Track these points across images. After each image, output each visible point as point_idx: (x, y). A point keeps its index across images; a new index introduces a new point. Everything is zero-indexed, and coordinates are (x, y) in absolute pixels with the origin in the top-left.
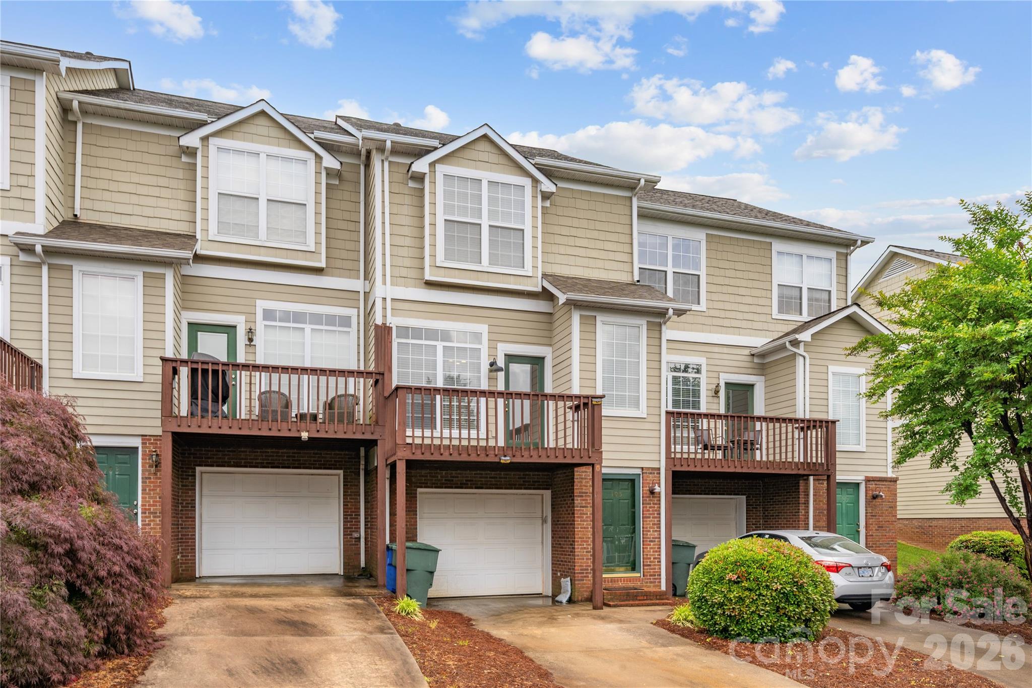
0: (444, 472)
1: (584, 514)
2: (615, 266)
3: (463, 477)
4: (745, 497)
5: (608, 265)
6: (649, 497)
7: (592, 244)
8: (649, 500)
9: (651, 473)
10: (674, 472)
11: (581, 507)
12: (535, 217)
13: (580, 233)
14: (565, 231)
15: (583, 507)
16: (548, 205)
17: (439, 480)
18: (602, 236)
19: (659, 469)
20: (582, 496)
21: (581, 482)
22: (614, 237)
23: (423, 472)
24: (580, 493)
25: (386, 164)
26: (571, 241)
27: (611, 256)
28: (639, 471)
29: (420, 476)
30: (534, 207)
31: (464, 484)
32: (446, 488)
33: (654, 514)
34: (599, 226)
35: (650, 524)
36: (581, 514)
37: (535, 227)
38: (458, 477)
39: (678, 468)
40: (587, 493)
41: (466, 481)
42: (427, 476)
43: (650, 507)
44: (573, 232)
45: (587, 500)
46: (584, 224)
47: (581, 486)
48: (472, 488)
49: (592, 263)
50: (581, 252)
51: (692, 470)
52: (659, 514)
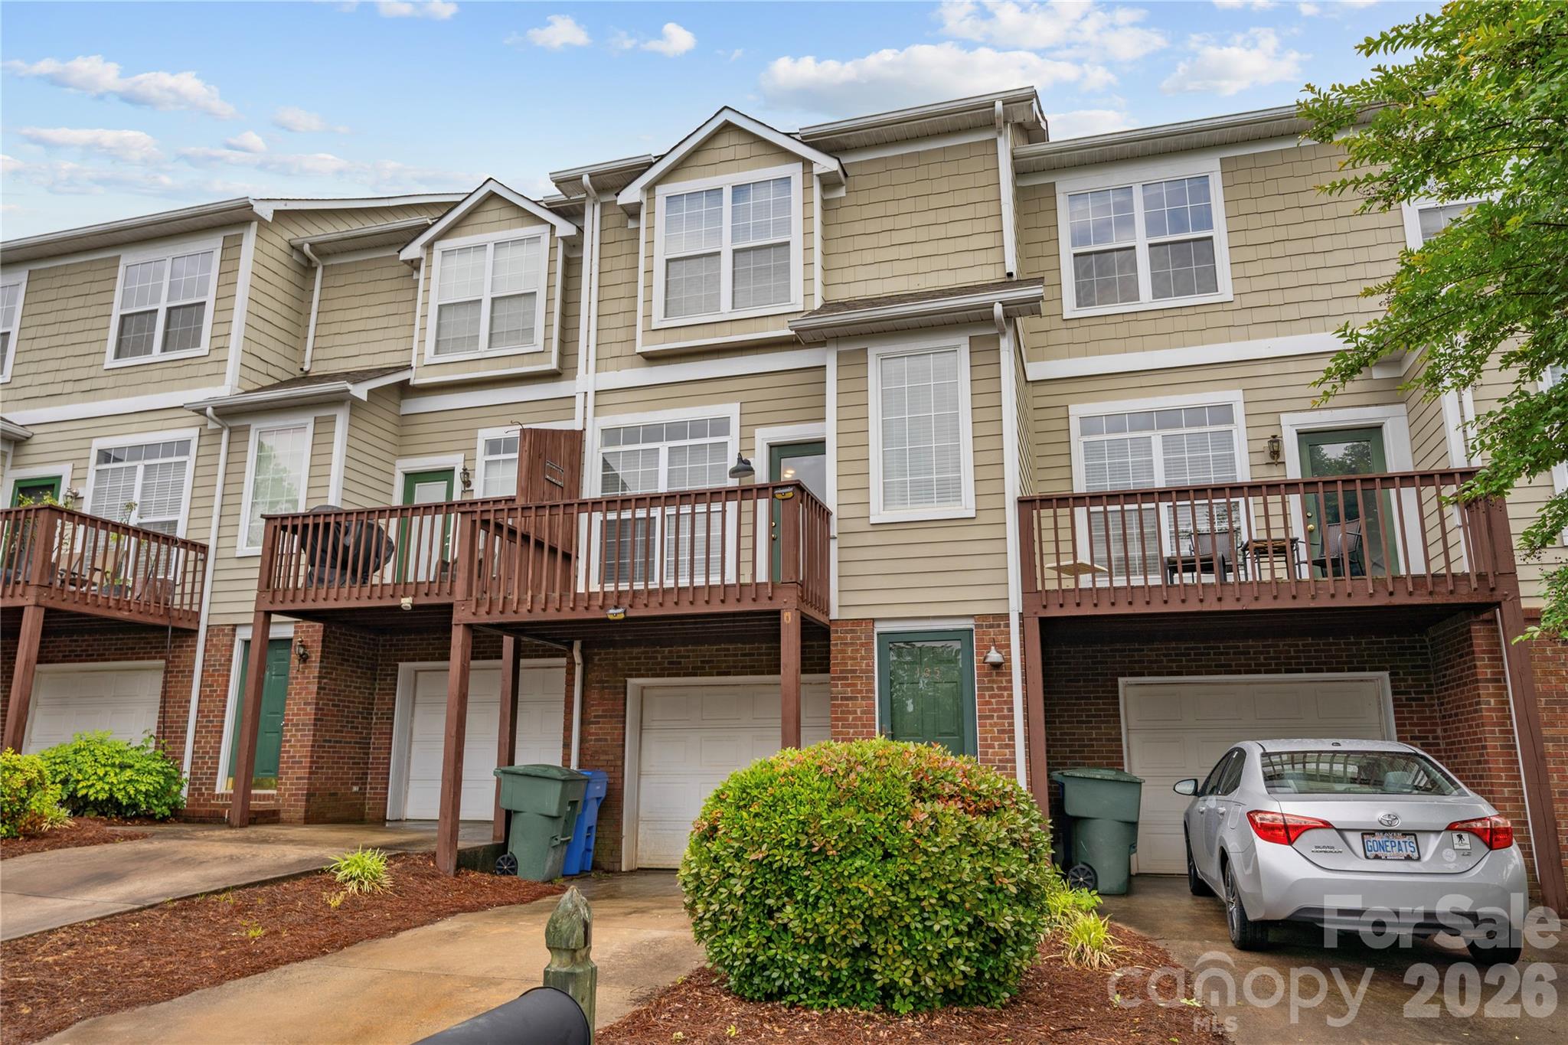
0: (667, 650)
1: (849, 712)
2: (968, 259)
3: (697, 656)
4: (1386, 674)
5: (955, 261)
6: (990, 675)
7: (923, 234)
8: (989, 682)
9: (991, 626)
10: (1043, 621)
11: (843, 699)
12: (807, 218)
13: (900, 222)
14: (872, 226)
15: (847, 699)
16: (844, 194)
17: (659, 663)
18: (943, 216)
19: (1006, 616)
20: (846, 678)
21: (843, 651)
22: (969, 212)
23: (636, 650)
24: (842, 672)
25: (597, 208)
26: (885, 239)
27: (962, 244)
28: (969, 624)
29: (630, 658)
30: (807, 203)
31: (698, 668)
32: (669, 675)
33: (1002, 710)
34: (935, 201)
35: (992, 731)
36: (842, 712)
37: (808, 234)
38: (689, 657)
39: (1054, 612)
40: (854, 671)
41: (702, 662)
42: (640, 658)
43: (991, 697)
44: (888, 223)
45: (855, 685)
46: (908, 205)
47: (843, 658)
48: (711, 675)
49: (924, 265)
50: (905, 252)
51: (1088, 613)
52: (1011, 710)
